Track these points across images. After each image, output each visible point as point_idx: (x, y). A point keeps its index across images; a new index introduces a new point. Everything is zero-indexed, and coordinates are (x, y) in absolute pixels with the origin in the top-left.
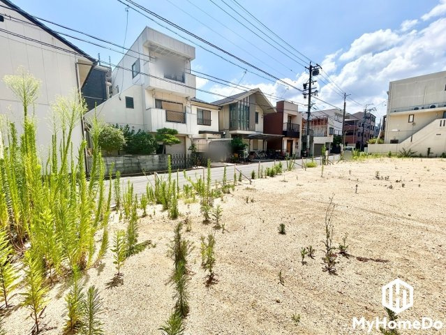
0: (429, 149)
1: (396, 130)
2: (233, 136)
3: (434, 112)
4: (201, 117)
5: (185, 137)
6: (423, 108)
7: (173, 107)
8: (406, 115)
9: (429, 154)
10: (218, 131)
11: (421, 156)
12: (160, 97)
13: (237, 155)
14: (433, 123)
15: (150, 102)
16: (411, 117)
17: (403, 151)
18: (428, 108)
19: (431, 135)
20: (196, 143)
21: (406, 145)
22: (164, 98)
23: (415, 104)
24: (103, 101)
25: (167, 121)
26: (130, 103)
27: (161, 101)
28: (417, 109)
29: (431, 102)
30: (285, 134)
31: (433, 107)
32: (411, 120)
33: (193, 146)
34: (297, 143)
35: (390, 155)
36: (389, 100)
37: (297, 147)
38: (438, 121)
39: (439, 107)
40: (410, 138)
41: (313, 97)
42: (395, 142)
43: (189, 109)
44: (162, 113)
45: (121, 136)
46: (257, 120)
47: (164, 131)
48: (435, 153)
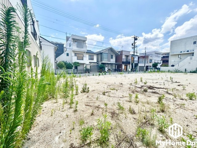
0: (186, 69)
1: (173, 61)
2: (102, 63)
4: (90, 57)
5: (84, 64)
6: (184, 52)
7: (80, 55)
9: (186, 71)
10: (96, 62)
11: (182, 72)
12: (76, 53)
14: (187, 58)
15: (73, 54)
16: (180, 55)
17: (175, 70)
18: (186, 52)
19: (187, 63)
20: (87, 66)
21: (176, 67)
23: (180, 50)
25: (77, 59)
28: (181, 52)
29: (187, 49)
30: (123, 63)
31: (188, 51)
32: (180, 57)
33: (86, 67)
34: (129, 66)
35: (169, 72)
38: (189, 57)
39: (190, 51)
40: (178, 65)
41: (135, 49)
42: (173, 66)
43: (85, 56)
44: (76, 57)
45: (64, 64)
46: (112, 58)
47: (75, 63)
48: (188, 71)
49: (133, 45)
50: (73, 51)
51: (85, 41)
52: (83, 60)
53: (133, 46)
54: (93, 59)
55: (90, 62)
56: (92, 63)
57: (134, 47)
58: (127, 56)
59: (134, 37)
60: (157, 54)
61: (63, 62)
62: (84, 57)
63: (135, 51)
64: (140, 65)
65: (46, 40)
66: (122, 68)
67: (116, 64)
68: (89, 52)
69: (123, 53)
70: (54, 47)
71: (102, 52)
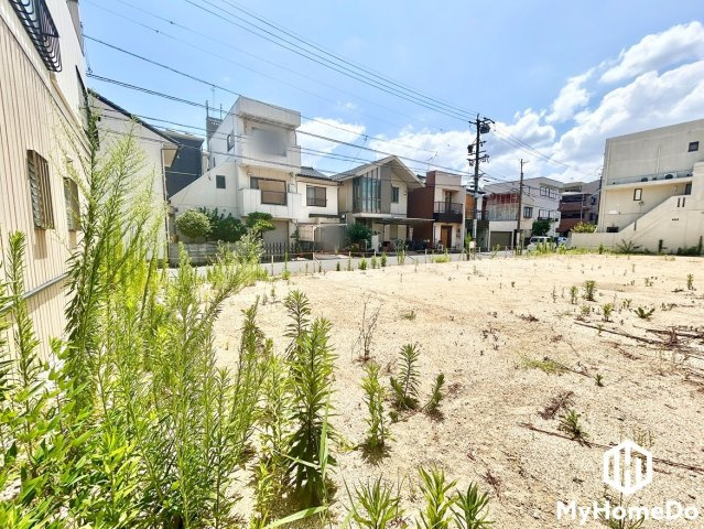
0: (661, 241)
1: (615, 212)
2: (358, 219)
3: (671, 185)
4: (312, 195)
5: (287, 222)
6: (655, 179)
7: (272, 186)
8: (628, 190)
9: (661, 249)
10: (336, 213)
11: (648, 253)
12: (256, 175)
13: (357, 245)
14: (668, 202)
15: (244, 180)
16: (638, 192)
17: (623, 245)
18: (662, 179)
19: (667, 221)
20: (302, 229)
21: (626, 235)
22: (261, 176)
23: (642, 173)
24: (197, 177)
25: (263, 203)
26: (221, 182)
27: (257, 179)
28: (645, 180)
29: (667, 169)
30: (437, 217)
31: (670, 177)
32: (638, 197)
33: (297, 232)
34: (459, 231)
35: (601, 251)
36: (605, 165)
37: (458, 236)
38: (674, 199)
39: (678, 177)
40: (633, 225)
41: (481, 164)
42: (613, 230)
43: (292, 188)
44: (257, 194)
45: (206, 221)
46: (395, 199)
47: (254, 217)
48: (670, 249)
49: (474, 149)
50: (247, 168)
51: (291, 128)
52: (285, 203)
53: (474, 157)
54: (323, 203)
55: (311, 216)
56: (321, 220)
57: (477, 159)
58: (450, 194)
59: (478, 122)
61: (203, 211)
62: (289, 195)
63: (480, 172)
64: (494, 226)
65: (129, 115)
66: (431, 238)
67: (408, 224)
68: (308, 174)
69: (438, 180)
70: (161, 146)
71: (359, 174)
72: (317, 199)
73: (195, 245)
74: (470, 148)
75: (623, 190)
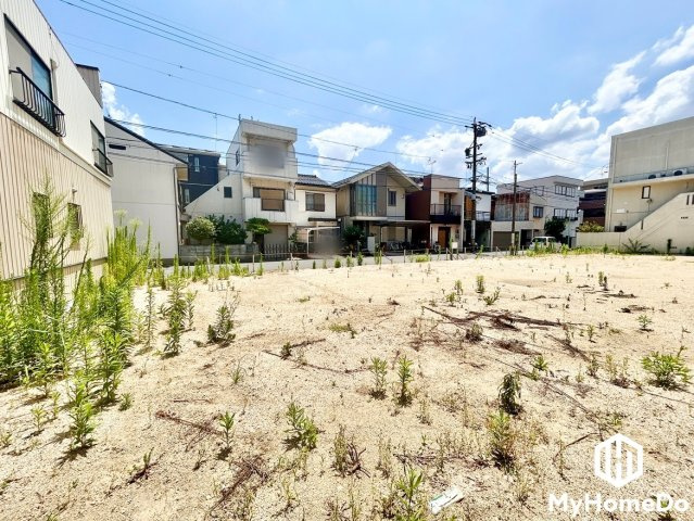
0: (670, 241)
1: (623, 211)
2: (355, 222)
3: (682, 181)
4: (311, 201)
5: (287, 226)
6: (664, 176)
7: (271, 194)
8: (639, 186)
9: (670, 250)
10: (334, 217)
11: (655, 252)
12: (258, 185)
14: (676, 200)
15: (248, 190)
16: (647, 190)
17: (629, 245)
18: (671, 175)
19: (673, 219)
20: (299, 231)
21: (632, 234)
22: (263, 186)
23: (649, 170)
25: (263, 209)
26: (228, 192)
27: (259, 188)
28: (653, 177)
29: (676, 165)
30: (435, 219)
31: (678, 173)
32: (646, 195)
33: (295, 235)
34: (457, 232)
35: (606, 250)
36: (611, 163)
37: (457, 237)
38: (682, 197)
39: (688, 173)
40: (640, 224)
41: (478, 167)
42: (621, 229)
43: (291, 196)
44: (258, 202)
45: (210, 226)
46: (393, 202)
47: (254, 221)
48: (679, 248)
49: (472, 152)
50: (249, 180)
51: (288, 143)
52: (283, 209)
53: (471, 160)
54: (321, 208)
55: (310, 220)
56: (319, 223)
57: (475, 161)
58: (449, 196)
59: (475, 126)
60: (563, 185)
61: (211, 218)
62: (287, 202)
63: (477, 174)
64: (496, 226)
65: (144, 140)
66: (428, 238)
67: (406, 226)
68: (307, 183)
69: (434, 183)
70: (173, 166)
71: (353, 181)
72: (316, 204)
73: (201, 247)
74: (467, 151)
75: (630, 188)
